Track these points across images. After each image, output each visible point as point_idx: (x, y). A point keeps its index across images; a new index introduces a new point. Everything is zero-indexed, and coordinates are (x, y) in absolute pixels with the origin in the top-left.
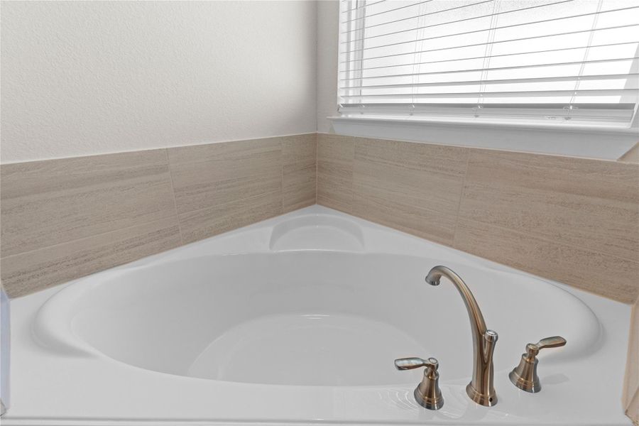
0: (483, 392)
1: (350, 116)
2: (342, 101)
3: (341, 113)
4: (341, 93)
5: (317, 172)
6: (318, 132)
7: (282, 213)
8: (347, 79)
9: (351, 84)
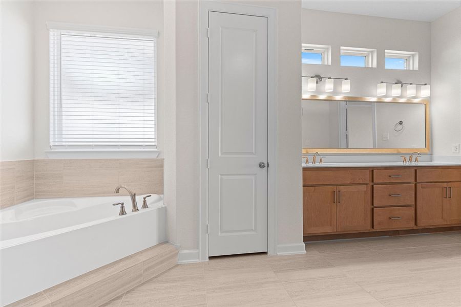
0: (135, 208)
1: (57, 150)
2: (52, 144)
3: (51, 149)
4: (51, 140)
5: (35, 181)
6: (35, 159)
7: (14, 205)
8: (54, 134)
9: (56, 136)
